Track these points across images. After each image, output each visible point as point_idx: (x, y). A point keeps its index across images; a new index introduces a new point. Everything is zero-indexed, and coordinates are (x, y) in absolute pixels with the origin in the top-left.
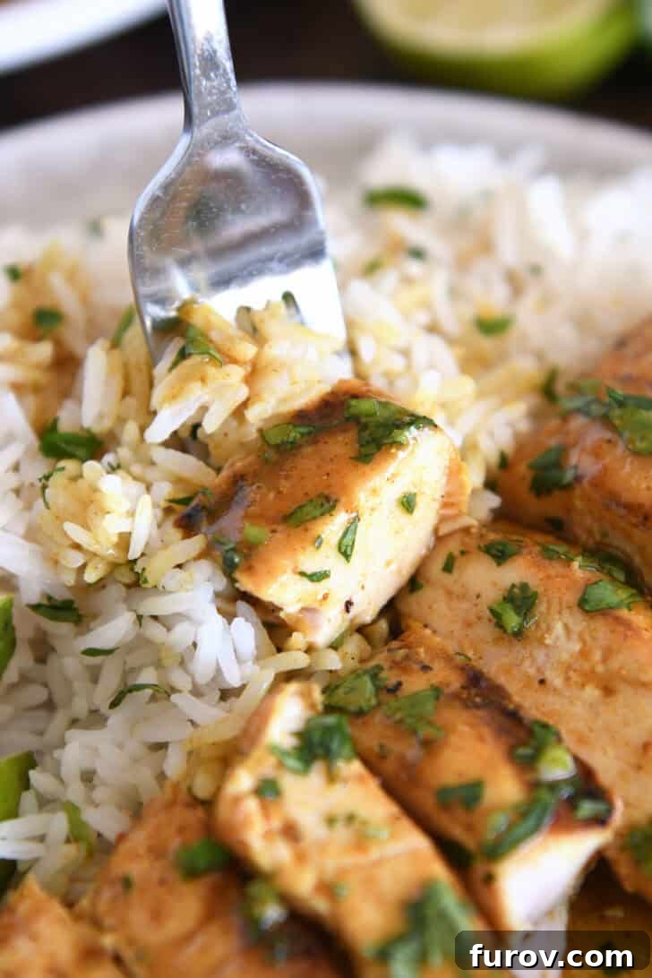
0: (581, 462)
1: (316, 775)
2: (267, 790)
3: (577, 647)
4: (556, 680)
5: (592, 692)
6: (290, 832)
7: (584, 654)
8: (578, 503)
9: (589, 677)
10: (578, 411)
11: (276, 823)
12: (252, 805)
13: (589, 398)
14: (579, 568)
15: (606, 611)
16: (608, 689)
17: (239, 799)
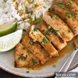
0: (56, 9)
2: (32, 33)
4: (54, 24)
5: (56, 25)
6: (34, 36)
7: (56, 22)
8: (55, 12)
10: (55, 4)
14: (55, 16)
15: (57, 19)
16: (58, 25)
17: (30, 34)
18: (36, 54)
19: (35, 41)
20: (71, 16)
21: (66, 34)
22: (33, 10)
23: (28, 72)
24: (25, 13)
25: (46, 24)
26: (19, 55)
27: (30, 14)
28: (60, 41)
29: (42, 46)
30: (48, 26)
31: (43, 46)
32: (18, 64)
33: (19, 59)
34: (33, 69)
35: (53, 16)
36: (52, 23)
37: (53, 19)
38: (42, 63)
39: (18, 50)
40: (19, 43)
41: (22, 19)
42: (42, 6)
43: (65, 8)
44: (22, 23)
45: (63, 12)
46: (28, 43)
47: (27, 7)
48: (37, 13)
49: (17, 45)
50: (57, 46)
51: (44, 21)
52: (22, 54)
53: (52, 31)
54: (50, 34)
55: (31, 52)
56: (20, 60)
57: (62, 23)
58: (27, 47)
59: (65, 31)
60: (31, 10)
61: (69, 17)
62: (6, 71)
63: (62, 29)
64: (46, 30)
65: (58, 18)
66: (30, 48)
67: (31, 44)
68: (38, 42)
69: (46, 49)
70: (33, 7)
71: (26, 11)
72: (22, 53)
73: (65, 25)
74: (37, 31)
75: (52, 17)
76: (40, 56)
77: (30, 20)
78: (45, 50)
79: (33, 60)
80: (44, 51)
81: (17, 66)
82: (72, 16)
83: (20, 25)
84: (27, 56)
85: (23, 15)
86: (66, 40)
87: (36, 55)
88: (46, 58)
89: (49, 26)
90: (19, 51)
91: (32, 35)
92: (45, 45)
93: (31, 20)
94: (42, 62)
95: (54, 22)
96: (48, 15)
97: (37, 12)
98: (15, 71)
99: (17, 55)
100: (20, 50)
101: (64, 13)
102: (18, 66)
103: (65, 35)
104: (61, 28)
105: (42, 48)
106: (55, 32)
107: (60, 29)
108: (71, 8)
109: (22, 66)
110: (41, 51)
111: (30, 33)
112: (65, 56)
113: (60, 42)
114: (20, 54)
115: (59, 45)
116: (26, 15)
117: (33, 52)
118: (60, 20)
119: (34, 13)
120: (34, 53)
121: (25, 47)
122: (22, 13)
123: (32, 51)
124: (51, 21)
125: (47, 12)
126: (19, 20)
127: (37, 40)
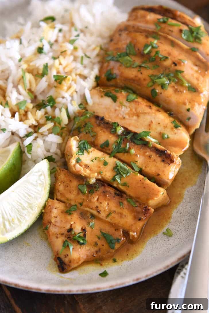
0: (116, 72)
1: (85, 153)
2: (78, 161)
3: (129, 109)
4: (127, 117)
5: (135, 118)
6: (87, 166)
7: (131, 110)
8: (119, 81)
9: (133, 115)
10: (110, 60)
11: (83, 166)
12: (78, 166)
13: (112, 56)
14: (124, 93)
15: (133, 101)
16: (138, 116)
17: (74, 166)
18: (108, 215)
19: (93, 181)
20: (167, 82)
21: (170, 136)
22: (52, 93)
23: (104, 274)
24: (33, 107)
25: (108, 123)
26: (62, 234)
27: (49, 108)
28: (163, 161)
29: (116, 189)
30: (115, 129)
31: (122, 188)
32: (66, 260)
33: (66, 246)
34: (115, 261)
35: (118, 95)
36: (120, 116)
37: (121, 105)
38: (133, 236)
39: (53, 220)
40: (47, 201)
41: (31, 130)
42: (73, 75)
43: (143, 63)
44: (35, 139)
45: (140, 76)
46: (75, 192)
47: (33, 89)
48: (69, 99)
49: (45, 207)
50: (159, 175)
51: (97, 117)
52: (70, 230)
53: (131, 139)
54: (130, 148)
55: (93, 216)
56: (71, 248)
57: (150, 107)
58: (75, 205)
59: (165, 127)
60: (48, 95)
61: (163, 86)
62: (43, 292)
63: (154, 126)
64: (112, 139)
65: (132, 96)
66: (84, 204)
67: (83, 193)
68: (102, 182)
69: (132, 194)
70: (50, 86)
71: (32, 102)
72: (68, 227)
73: (158, 111)
74: (90, 150)
75: (115, 99)
76: (121, 217)
77: (55, 126)
78: (131, 197)
79: (104, 236)
80: (129, 202)
81: (66, 267)
82: (170, 80)
83: (34, 149)
84: (84, 230)
85: (30, 115)
86: (175, 152)
87: (108, 219)
88: (140, 220)
89: (118, 125)
90: (57, 224)
91: (81, 165)
92: (125, 184)
93: (60, 124)
94: (131, 233)
95: (125, 110)
96: (102, 97)
97: (67, 95)
98: (68, 284)
99: (57, 238)
100: (57, 219)
101: (145, 80)
102: (69, 266)
103: (168, 138)
104: (152, 122)
105: (120, 193)
106: (142, 139)
107: (150, 125)
108: (161, 59)
109: (80, 262)
110: (120, 204)
111: (73, 162)
112: (185, 197)
113: (162, 164)
114: (64, 231)
115: (163, 171)
116: (40, 113)
117: (99, 212)
118: (140, 100)
119: (59, 103)
120: (103, 215)
121: (71, 206)
122: (26, 112)
123: (95, 212)
124: (116, 110)
125: (94, 88)
126: (22, 133)
127: (100, 177)
